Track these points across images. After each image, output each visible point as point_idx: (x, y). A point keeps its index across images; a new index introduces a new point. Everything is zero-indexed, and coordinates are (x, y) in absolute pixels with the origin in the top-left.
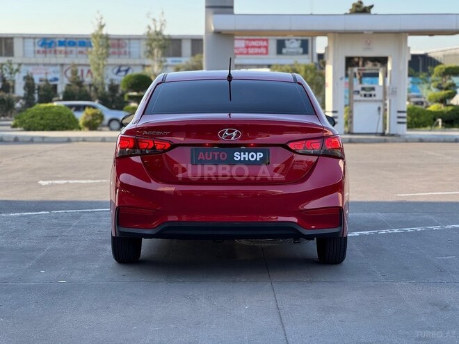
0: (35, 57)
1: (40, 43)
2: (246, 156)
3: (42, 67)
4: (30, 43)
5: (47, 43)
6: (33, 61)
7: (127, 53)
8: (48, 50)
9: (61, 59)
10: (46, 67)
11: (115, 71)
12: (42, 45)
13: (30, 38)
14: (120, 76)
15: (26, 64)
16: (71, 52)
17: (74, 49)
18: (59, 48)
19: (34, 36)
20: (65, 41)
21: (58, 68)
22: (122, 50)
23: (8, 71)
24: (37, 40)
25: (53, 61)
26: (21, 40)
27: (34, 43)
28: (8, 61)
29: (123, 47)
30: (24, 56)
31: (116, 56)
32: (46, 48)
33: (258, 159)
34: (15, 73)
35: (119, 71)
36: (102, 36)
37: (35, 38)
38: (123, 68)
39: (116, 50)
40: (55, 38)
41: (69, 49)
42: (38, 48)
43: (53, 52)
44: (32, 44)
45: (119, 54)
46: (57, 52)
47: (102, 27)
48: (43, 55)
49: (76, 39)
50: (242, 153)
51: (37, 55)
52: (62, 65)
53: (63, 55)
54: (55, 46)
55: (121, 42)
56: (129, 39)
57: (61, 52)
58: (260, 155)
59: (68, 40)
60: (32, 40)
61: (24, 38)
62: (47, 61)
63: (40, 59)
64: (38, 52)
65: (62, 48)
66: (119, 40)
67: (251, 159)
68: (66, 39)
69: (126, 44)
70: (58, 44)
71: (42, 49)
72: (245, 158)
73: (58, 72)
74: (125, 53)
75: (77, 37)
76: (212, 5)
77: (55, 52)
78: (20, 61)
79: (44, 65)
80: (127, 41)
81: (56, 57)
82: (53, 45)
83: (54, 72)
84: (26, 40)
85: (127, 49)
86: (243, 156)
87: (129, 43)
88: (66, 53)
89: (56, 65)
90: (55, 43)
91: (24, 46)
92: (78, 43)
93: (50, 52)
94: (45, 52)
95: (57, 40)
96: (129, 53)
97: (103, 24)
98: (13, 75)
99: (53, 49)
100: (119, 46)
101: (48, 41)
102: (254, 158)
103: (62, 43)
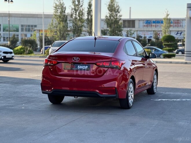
0: (143, 28)
1: (145, 22)
2: (82, 67)
3: (146, 32)
4: (141, 22)
5: (148, 22)
6: (142, 29)
7: (181, 26)
8: (148, 25)
9: (154, 29)
10: (147, 32)
11: (176, 33)
12: (146, 23)
13: (142, 20)
14: (178, 35)
15: (139, 31)
16: (158, 26)
17: (159, 24)
18: (153, 24)
19: (143, 19)
20: (155, 21)
21: (152, 32)
22: (179, 25)
23: (130, 33)
24: (144, 21)
25: (150, 29)
26: (138, 21)
27: (143, 22)
28: (130, 30)
29: (180, 23)
30: (139, 28)
31: (177, 27)
32: (148, 24)
33: (86, 68)
34: (132, 35)
35: (178, 33)
36: (167, 19)
37: (143, 20)
38: (179, 32)
39: (177, 25)
40: (151, 20)
41: (157, 24)
42: (145, 24)
43: (150, 26)
44: (142, 23)
45: (178, 26)
46: (152, 26)
47: (168, 15)
48: (146, 27)
49: (160, 20)
50: (81, 66)
51: (144, 27)
52: (154, 31)
53: (155, 27)
54: (152, 23)
55: (179, 21)
56: (183, 20)
57: (153, 26)
58: (87, 67)
59: (157, 21)
60: (142, 21)
61: (139, 20)
62: (148, 29)
63: (145, 29)
64: (145, 26)
65: (154, 24)
66: (178, 20)
67: (83, 68)
68: (156, 20)
69: (181, 22)
70: (152, 22)
71: (146, 25)
72: (81, 68)
73: (152, 34)
74: (180, 26)
75: (160, 19)
76: (189, 6)
77: (151, 26)
78: (137, 30)
79: (147, 31)
80: (182, 21)
81: (151, 28)
82: (151, 23)
83: (150, 34)
84: (140, 21)
85: (181, 24)
86: (81, 67)
87: (182, 22)
88: (156, 26)
89: (151, 31)
90: (151, 22)
91: (139, 24)
92: (161, 22)
93: (149, 26)
94: (147, 26)
95: (152, 21)
96: (182, 26)
97: (168, 14)
98: (131, 35)
99: (150, 25)
100: (178, 23)
101: (149, 21)
102: (85, 68)
103: (154, 22)
